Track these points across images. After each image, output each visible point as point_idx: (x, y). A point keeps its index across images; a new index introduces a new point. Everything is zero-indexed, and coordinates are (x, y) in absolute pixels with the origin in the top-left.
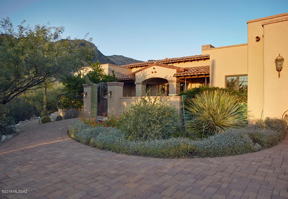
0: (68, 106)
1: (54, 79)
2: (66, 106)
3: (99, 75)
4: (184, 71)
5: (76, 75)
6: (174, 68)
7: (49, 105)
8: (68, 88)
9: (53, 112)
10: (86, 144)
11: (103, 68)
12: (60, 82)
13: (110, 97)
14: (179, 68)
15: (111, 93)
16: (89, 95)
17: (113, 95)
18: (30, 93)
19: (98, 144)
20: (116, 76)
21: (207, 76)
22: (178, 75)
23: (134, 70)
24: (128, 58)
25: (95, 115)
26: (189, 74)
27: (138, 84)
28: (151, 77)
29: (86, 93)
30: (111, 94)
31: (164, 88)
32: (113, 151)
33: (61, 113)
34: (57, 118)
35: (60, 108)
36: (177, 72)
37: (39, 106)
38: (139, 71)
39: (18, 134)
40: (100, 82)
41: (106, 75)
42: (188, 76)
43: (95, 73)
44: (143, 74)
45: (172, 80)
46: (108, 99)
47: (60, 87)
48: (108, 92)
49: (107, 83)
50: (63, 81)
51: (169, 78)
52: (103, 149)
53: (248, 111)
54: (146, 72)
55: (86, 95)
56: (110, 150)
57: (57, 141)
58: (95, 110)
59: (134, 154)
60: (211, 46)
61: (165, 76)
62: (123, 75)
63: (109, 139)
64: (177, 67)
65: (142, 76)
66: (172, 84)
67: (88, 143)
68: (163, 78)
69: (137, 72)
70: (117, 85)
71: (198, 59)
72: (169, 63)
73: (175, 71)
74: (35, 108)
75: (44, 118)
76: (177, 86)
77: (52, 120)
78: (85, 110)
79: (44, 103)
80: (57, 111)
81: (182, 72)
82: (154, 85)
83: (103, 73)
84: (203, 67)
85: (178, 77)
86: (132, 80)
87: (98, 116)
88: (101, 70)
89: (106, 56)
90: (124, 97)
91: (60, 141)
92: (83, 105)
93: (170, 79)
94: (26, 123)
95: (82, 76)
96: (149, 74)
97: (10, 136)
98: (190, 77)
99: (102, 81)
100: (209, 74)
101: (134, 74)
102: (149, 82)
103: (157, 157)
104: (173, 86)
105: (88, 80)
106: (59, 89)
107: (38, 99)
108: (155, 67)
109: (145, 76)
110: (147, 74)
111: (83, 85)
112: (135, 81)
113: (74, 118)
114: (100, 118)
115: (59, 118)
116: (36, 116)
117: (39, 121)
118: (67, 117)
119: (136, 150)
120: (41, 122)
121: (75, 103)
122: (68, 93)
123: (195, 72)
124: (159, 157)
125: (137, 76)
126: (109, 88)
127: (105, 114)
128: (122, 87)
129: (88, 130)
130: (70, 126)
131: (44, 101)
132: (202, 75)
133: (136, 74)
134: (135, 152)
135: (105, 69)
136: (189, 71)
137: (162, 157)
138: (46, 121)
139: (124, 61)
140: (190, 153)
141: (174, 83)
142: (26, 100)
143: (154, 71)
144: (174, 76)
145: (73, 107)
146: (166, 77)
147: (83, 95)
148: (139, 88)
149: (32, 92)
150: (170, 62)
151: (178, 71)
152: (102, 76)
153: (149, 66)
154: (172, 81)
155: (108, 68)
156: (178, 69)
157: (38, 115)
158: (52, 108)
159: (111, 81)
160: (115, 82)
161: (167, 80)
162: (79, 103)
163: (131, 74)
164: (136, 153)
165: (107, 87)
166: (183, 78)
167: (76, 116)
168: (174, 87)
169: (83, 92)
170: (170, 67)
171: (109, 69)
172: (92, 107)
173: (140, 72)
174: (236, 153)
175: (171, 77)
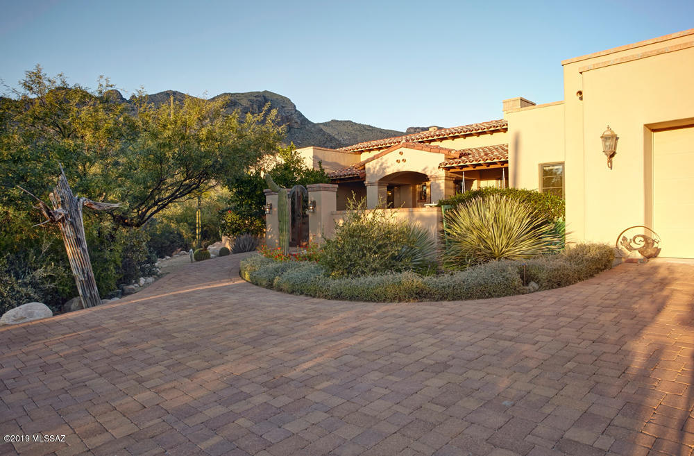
0: (238, 230)
1: (213, 182)
2: (235, 230)
3: (294, 171)
4: (460, 157)
5: (252, 172)
6: (439, 150)
7: (205, 228)
8: (237, 197)
9: (212, 243)
10: (267, 288)
11: (302, 157)
12: (223, 186)
13: (314, 212)
14: (450, 151)
15: (314, 204)
16: (275, 209)
17: (317, 208)
18: (172, 208)
19: (285, 286)
20: (326, 171)
21: (505, 165)
22: (448, 166)
23: (364, 157)
24: (363, 126)
25: (286, 244)
26: (468, 163)
27: (372, 184)
28: (395, 171)
29: (271, 205)
30: (314, 206)
31: (425, 190)
32: (307, 295)
33: (226, 243)
34: (220, 251)
35: (225, 235)
36: (446, 159)
37: (187, 231)
38: (373, 159)
39: (160, 276)
40: (295, 183)
41: (308, 169)
42: (467, 166)
43: (286, 167)
44: (380, 164)
45: (437, 175)
46: (310, 215)
47: (222, 194)
48: (309, 202)
49: (308, 186)
50: (229, 184)
51: (431, 172)
52: (292, 292)
53: (566, 232)
54: (386, 161)
55: (270, 208)
56: (302, 293)
57: (224, 284)
58: (287, 237)
59: (336, 298)
60: (522, 100)
61: (423, 168)
62: (344, 168)
63: (300, 277)
64: (446, 149)
65: (379, 169)
66: (437, 184)
67: (270, 286)
68: (420, 171)
69: (368, 161)
70: (326, 189)
71: (491, 129)
72: (434, 140)
73: (441, 158)
74: (180, 235)
75: (200, 251)
76: (447, 187)
77: (212, 255)
78: (270, 237)
79: (197, 226)
80: (220, 240)
81: (455, 158)
82: (405, 185)
83: (303, 165)
84: (500, 147)
85: (448, 169)
86: (358, 177)
87: (290, 248)
88: (298, 161)
89: (316, 124)
90: (339, 212)
91: (227, 284)
92: (266, 228)
93: (433, 174)
94: (168, 261)
95: (262, 174)
96: (392, 165)
97: (150, 279)
98: (471, 169)
99: (299, 183)
100: (507, 162)
101: (363, 165)
102: (392, 180)
103: (368, 301)
104: (439, 186)
105: (271, 182)
106: (221, 199)
107: (186, 218)
108: (402, 150)
109: (385, 169)
110: (389, 164)
111: (264, 191)
112: (364, 178)
113: (250, 251)
114: (295, 250)
115: (224, 252)
116: (181, 250)
117: (191, 257)
118: (237, 250)
119: (339, 292)
120: (194, 260)
121: (252, 223)
122: (238, 205)
123: (481, 157)
124: (371, 300)
125: (369, 169)
126: (312, 196)
127: (305, 244)
128: (335, 193)
129: (271, 266)
130: (242, 262)
131: (197, 221)
132: (495, 163)
133: (367, 166)
134: (338, 294)
135: (307, 157)
136: (470, 156)
137: (375, 301)
138: (202, 256)
139: (353, 132)
140: (416, 294)
141: (440, 181)
142: (165, 221)
143: (401, 158)
144: (439, 167)
145: (248, 231)
146: (425, 169)
147: (265, 211)
148: (373, 192)
149: (175, 207)
150: (435, 138)
151: (448, 157)
152: (299, 171)
153: (391, 149)
154: (436, 178)
155: (312, 155)
156: (446, 152)
157: (186, 248)
158: (210, 235)
159: (316, 182)
160: (321, 185)
161: (427, 176)
162: (258, 223)
163: (358, 166)
164: (339, 296)
165: (308, 194)
166: (459, 170)
167: (253, 249)
168: (441, 188)
169: (264, 203)
170: (432, 150)
171: (315, 157)
172: (281, 230)
173: (375, 161)
174: (490, 296)
175: (434, 168)
